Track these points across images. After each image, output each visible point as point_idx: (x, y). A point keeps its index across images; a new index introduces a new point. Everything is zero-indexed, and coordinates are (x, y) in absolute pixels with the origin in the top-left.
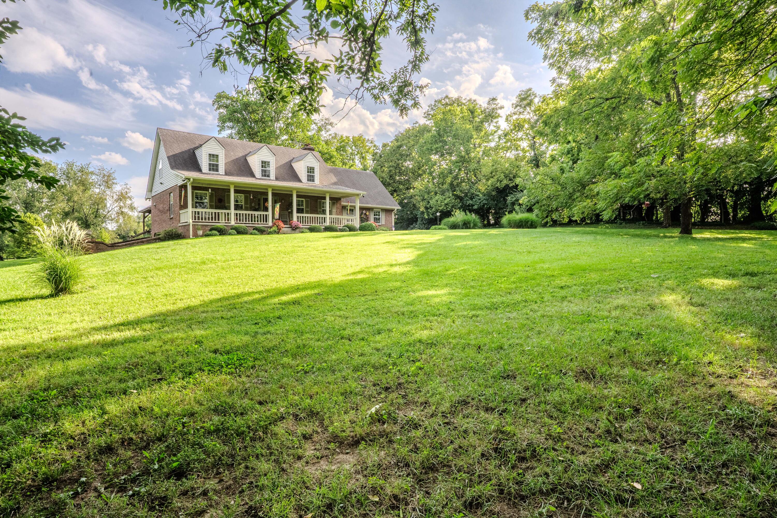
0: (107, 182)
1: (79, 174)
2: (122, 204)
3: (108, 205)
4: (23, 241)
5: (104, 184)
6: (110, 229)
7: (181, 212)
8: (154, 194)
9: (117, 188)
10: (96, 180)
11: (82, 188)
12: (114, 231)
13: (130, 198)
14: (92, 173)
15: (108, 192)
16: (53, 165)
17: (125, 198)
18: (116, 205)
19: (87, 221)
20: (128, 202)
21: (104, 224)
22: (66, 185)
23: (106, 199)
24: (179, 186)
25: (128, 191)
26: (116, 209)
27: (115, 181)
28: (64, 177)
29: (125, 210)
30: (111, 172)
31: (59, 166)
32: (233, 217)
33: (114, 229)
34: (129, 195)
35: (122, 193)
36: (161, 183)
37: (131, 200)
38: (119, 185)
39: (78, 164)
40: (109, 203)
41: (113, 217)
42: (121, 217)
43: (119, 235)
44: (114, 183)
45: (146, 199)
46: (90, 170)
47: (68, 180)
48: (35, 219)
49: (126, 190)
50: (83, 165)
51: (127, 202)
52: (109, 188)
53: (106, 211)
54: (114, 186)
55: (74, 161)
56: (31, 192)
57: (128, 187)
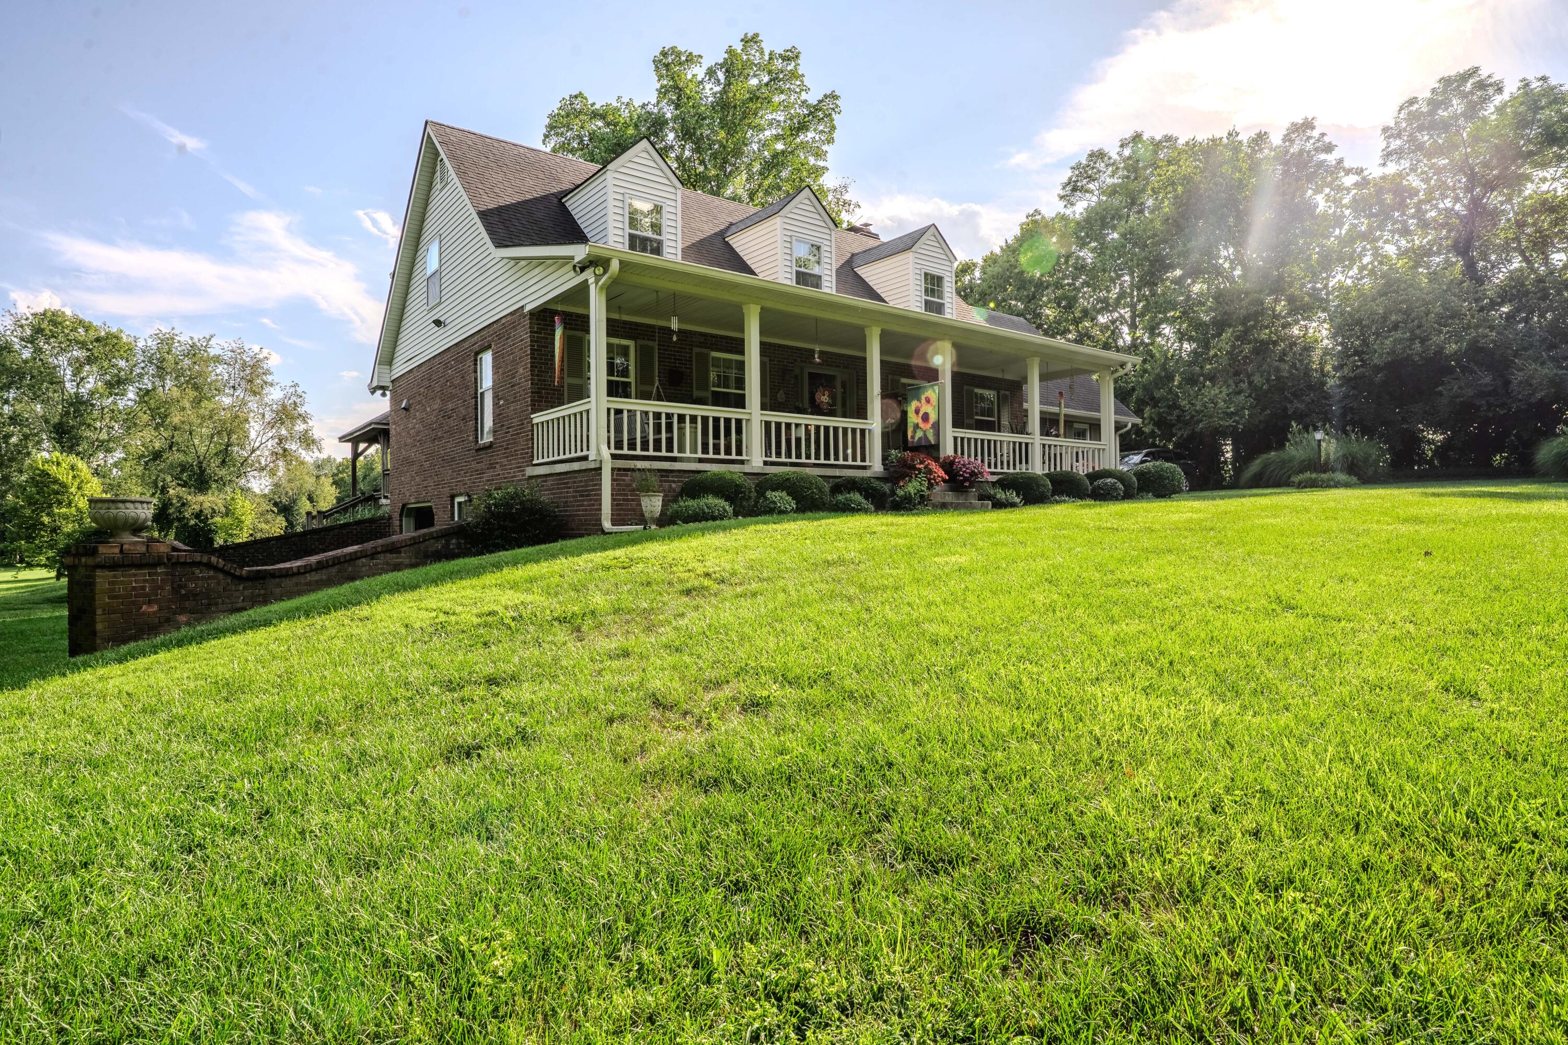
0: (250, 381)
1: (187, 362)
2: (284, 432)
3: (253, 435)
4: (43, 524)
5: (243, 383)
6: (257, 491)
7: (538, 418)
8: (400, 368)
9: (275, 395)
10: (226, 377)
11: (192, 394)
12: (265, 495)
13: (304, 418)
14: (217, 359)
15: (253, 405)
16: (125, 339)
17: (293, 419)
18: (270, 434)
19: (202, 471)
20: (300, 427)
21: (242, 481)
22: (154, 389)
23: (247, 420)
24: (532, 313)
25: (298, 401)
26: (269, 444)
27: (269, 378)
28: (152, 370)
29: (292, 446)
30: (261, 356)
31: (141, 344)
32: (755, 438)
33: (266, 491)
34: (301, 410)
35: (284, 406)
36: (438, 323)
37: (305, 422)
38: (277, 387)
39: (184, 338)
40: (254, 429)
41: (263, 463)
42: (281, 463)
43: (276, 504)
44: (266, 383)
45: (373, 391)
46: (212, 352)
47: (160, 377)
48: (73, 468)
49: (294, 398)
50: (196, 340)
51: (297, 428)
52: (255, 393)
53: (248, 448)
54: (267, 389)
55: (176, 331)
56: (71, 404)
57: (299, 390)
